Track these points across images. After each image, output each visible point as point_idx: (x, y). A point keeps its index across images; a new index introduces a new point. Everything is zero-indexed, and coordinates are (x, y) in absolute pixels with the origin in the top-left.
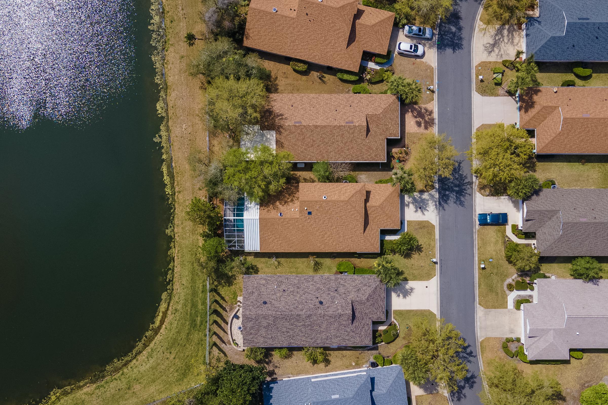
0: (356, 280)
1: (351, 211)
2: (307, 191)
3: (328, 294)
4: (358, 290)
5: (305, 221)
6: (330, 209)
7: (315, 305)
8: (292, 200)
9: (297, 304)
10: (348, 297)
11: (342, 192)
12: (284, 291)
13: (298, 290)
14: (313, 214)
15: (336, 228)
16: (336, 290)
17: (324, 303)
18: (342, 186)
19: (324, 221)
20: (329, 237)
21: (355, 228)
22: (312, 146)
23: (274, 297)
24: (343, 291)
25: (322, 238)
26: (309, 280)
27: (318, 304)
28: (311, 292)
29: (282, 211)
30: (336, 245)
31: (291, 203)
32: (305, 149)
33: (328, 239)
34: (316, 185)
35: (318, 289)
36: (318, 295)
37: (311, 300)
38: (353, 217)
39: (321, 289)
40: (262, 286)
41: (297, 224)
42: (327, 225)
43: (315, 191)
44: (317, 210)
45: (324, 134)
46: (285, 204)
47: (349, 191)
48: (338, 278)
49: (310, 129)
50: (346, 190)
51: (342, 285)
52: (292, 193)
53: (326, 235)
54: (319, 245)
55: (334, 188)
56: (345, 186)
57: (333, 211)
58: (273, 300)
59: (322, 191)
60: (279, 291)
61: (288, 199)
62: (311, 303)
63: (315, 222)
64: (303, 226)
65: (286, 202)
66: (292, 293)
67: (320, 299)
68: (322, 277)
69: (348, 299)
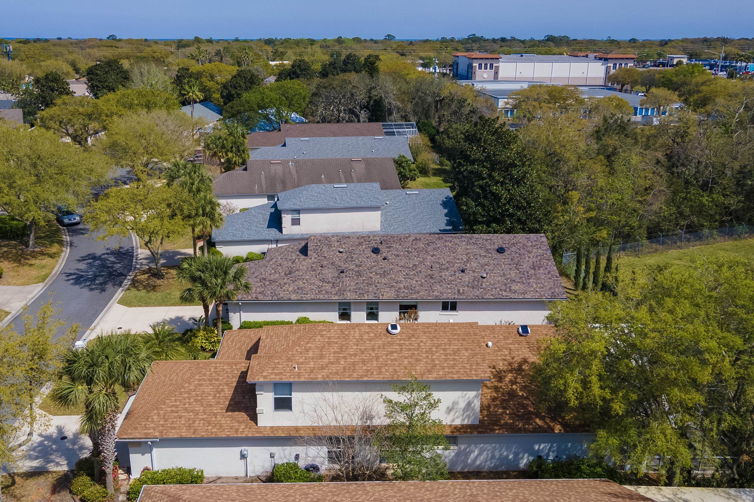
0: (294, 291)
2: (455, 353)
3: (360, 266)
4: (290, 273)
7: (389, 247)
8: (499, 376)
9: (429, 248)
10: (316, 260)
11: (336, 348)
12: (463, 271)
13: (430, 272)
16: (342, 272)
17: (369, 252)
18: (334, 368)
23: (482, 261)
24: (325, 271)
26: (406, 291)
27: (383, 248)
28: (400, 269)
29: (524, 345)
31: (501, 366)
34: (430, 372)
35: (384, 274)
36: (383, 264)
37: (398, 256)
39: (377, 274)
40: (517, 280)
43: (429, 352)
46: (520, 365)
47: (311, 354)
48: (336, 294)
50: (322, 357)
51: (329, 282)
55: (363, 362)
56: (323, 368)
58: (485, 256)
59: (406, 353)
60: (474, 271)
62: (397, 250)
66: (443, 267)
67: (379, 257)
68: (376, 297)
69: (316, 258)
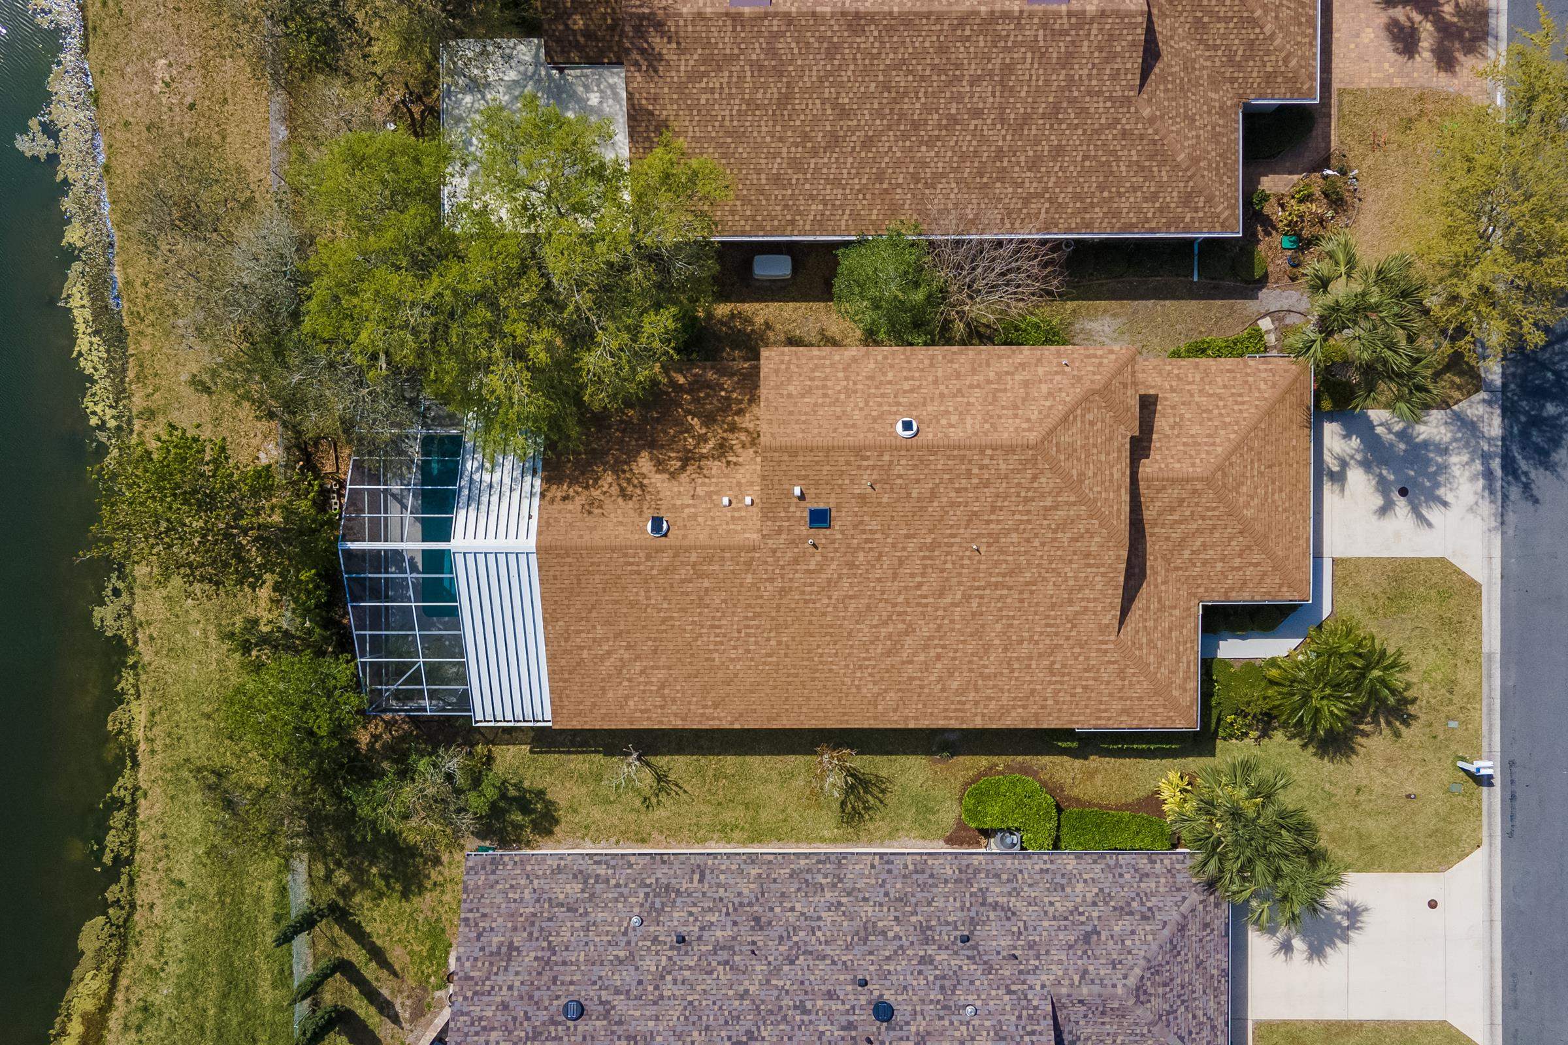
0: (1070, 878)
1: (1056, 507)
2: (809, 391)
3: (922, 961)
4: (1087, 938)
5: (796, 561)
6: (933, 494)
7: (850, 1026)
8: (723, 448)
9: (748, 1021)
10: (1031, 980)
11: (1004, 399)
12: (682, 940)
13: (759, 937)
14: (836, 525)
15: (967, 598)
16: (965, 939)
17: (902, 1013)
18: (1005, 365)
19: (901, 562)
20: (926, 647)
21: (1071, 602)
22: (834, 140)
23: (625, 977)
24: (1005, 942)
25: (888, 653)
26: (820, 879)
27: (868, 1024)
28: (828, 950)
29: (664, 505)
30: (961, 691)
31: (715, 466)
32: (796, 164)
33: (922, 657)
34: (854, 360)
35: (867, 931)
36: (867, 969)
37: (831, 995)
38: (1065, 537)
39: (884, 933)
40: (560, 912)
41: (749, 579)
42: (919, 586)
43: (849, 392)
44: (862, 498)
45: (896, 67)
46: (683, 468)
47: (1044, 388)
48: (977, 871)
49: (821, 39)
50: (1026, 384)
51: (995, 906)
52: (726, 406)
53: (909, 641)
54: (869, 690)
55: (958, 376)
56: (1023, 365)
57: (953, 504)
58: (617, 992)
59: (889, 389)
60: (655, 940)
61: (703, 439)
62: (830, 1016)
63: (851, 565)
64: (783, 592)
65: (688, 459)
66: (724, 955)
67: (876, 989)
68: (887, 862)
69: (1031, 988)
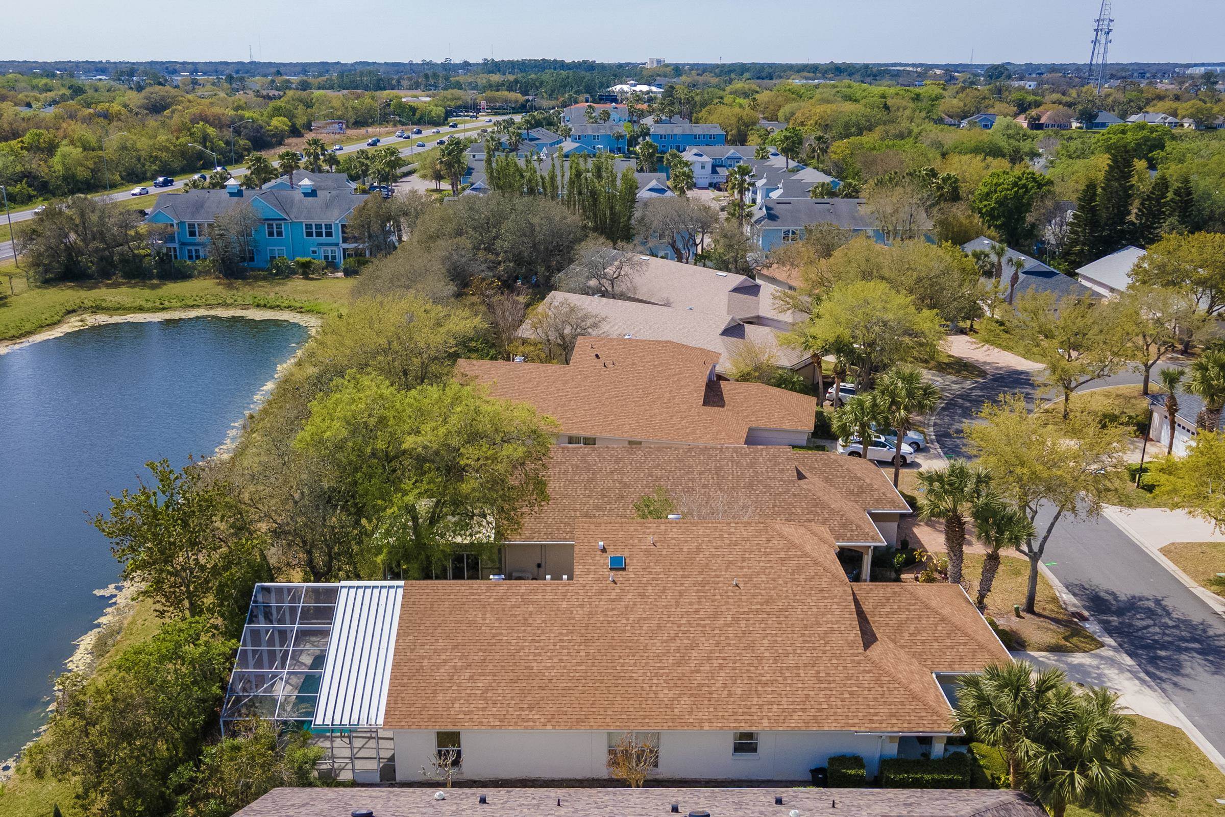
5: (600, 593)
14: (630, 569)
19: (681, 594)
20: (709, 659)
21: (819, 624)
25: (679, 663)
30: (746, 696)
33: (707, 667)
38: (802, 578)
41: (564, 605)
42: (697, 611)
44: (648, 552)
63: (642, 595)
64: (590, 615)
